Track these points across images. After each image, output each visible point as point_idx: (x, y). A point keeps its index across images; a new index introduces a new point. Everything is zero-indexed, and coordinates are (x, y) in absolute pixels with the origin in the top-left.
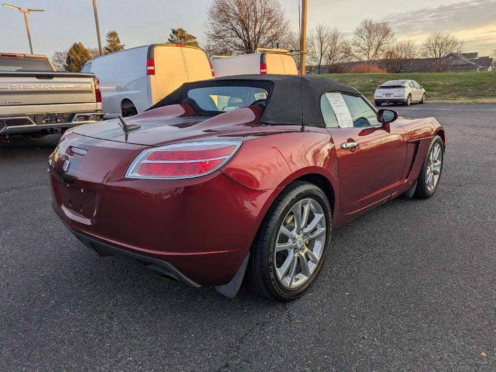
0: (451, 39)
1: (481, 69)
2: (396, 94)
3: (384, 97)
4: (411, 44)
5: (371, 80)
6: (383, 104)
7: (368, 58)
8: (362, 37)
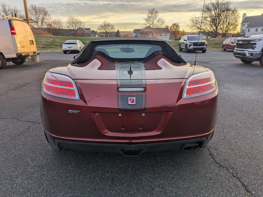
0: (78, 21)
1: (93, 36)
2: (74, 47)
3: (68, 49)
4: (60, 21)
5: (51, 39)
6: (67, 52)
7: (38, 26)
8: (32, 14)
